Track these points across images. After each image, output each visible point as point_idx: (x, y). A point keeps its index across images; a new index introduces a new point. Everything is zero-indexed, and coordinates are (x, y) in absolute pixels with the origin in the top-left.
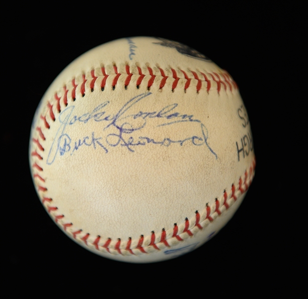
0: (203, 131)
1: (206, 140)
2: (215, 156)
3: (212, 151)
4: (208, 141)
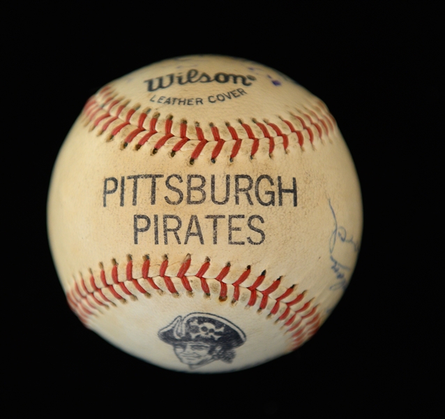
0: (334, 244)
1: (336, 230)
2: (332, 204)
3: (333, 212)
4: (334, 228)
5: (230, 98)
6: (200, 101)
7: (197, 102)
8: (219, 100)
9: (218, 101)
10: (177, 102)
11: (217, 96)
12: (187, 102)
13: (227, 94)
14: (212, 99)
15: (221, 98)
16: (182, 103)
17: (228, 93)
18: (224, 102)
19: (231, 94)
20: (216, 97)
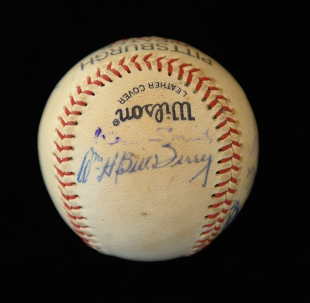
5: (129, 92)
6: (151, 86)
7: (152, 85)
8: (137, 89)
9: (138, 87)
10: (167, 85)
11: (138, 91)
12: (160, 85)
13: (132, 94)
14: (142, 88)
15: (136, 90)
16: (163, 84)
17: (131, 96)
18: (133, 87)
19: (129, 95)
20: (140, 90)
